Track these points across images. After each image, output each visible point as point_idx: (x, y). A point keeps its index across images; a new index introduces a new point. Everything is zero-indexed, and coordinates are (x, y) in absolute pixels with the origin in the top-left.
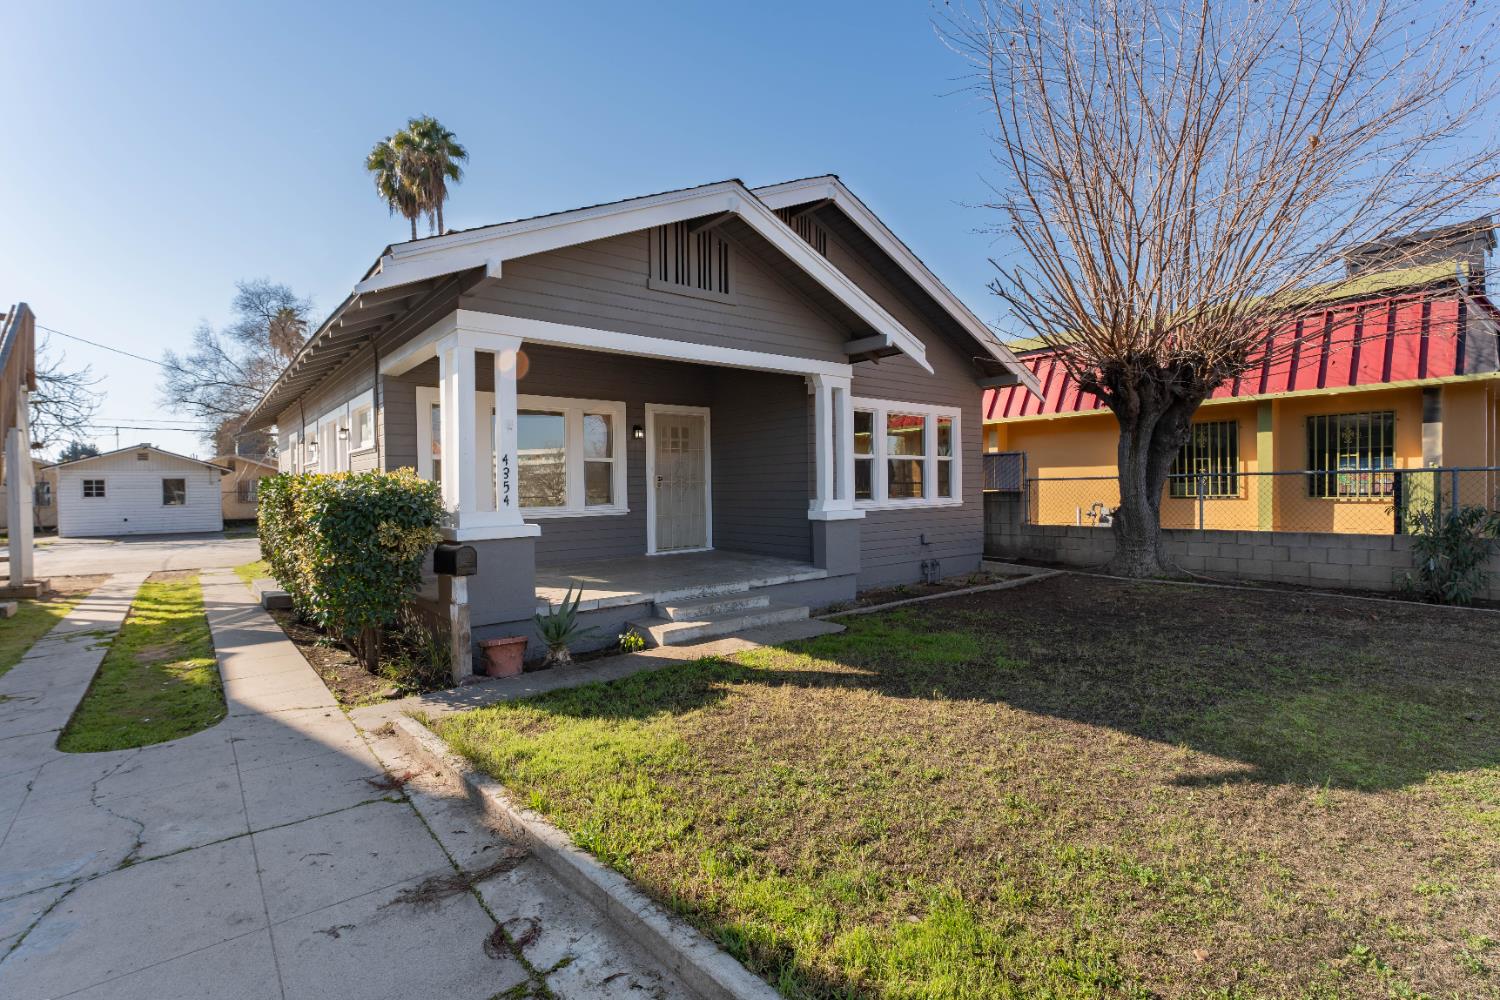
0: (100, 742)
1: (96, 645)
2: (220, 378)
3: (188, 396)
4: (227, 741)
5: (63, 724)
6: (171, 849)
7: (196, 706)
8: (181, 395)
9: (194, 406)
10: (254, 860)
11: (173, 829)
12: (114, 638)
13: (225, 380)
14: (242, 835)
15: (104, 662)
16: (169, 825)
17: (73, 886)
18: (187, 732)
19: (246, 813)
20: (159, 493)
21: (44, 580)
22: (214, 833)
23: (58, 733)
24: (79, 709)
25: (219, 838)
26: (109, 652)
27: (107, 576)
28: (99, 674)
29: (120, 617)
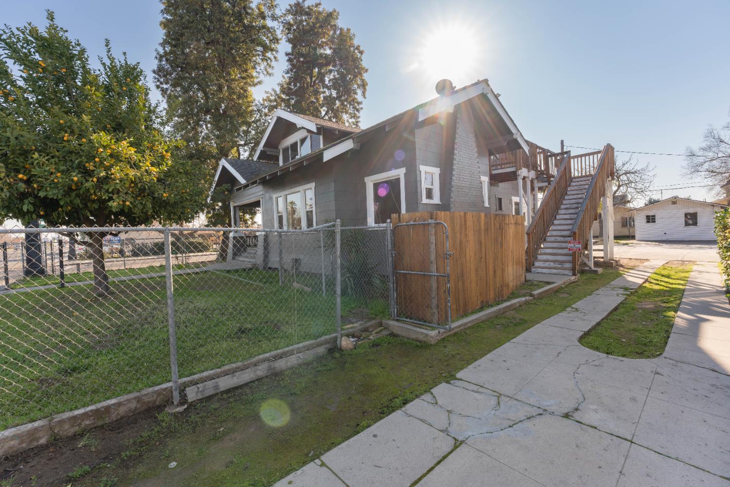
0: (596, 344)
1: (622, 294)
2: (720, 155)
3: (700, 169)
4: (652, 372)
5: (586, 329)
6: (587, 422)
7: (651, 342)
8: (696, 169)
9: (703, 173)
10: (623, 462)
11: (596, 411)
12: (631, 292)
13: (724, 155)
14: (626, 440)
15: (622, 303)
16: (595, 407)
17: (543, 412)
18: (638, 356)
19: (637, 426)
20: (683, 219)
21: (617, 259)
22: (612, 426)
23: (583, 333)
24: (598, 324)
25: (613, 433)
26: (626, 299)
27: (647, 260)
28: (616, 309)
29: (640, 281)
